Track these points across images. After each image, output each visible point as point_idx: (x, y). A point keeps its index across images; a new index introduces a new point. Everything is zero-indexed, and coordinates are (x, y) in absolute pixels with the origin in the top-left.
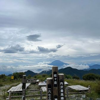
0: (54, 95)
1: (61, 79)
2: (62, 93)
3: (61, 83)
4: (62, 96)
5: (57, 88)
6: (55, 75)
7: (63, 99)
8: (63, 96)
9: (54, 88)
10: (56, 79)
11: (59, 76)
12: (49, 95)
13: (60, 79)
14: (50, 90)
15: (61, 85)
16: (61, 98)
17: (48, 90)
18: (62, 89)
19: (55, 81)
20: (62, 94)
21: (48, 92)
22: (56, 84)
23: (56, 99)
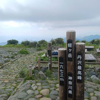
0: (68, 72)
2: (79, 70)
3: (79, 57)
4: (79, 75)
5: (72, 63)
6: (70, 45)
7: (80, 79)
8: (81, 75)
9: (68, 62)
10: (70, 50)
11: (76, 46)
12: (61, 71)
13: (78, 50)
14: (62, 65)
15: (79, 60)
16: (78, 77)
17: (60, 64)
18: (80, 65)
19: (69, 53)
20: (79, 73)
21: (60, 67)
22: (71, 57)
23: (70, 78)
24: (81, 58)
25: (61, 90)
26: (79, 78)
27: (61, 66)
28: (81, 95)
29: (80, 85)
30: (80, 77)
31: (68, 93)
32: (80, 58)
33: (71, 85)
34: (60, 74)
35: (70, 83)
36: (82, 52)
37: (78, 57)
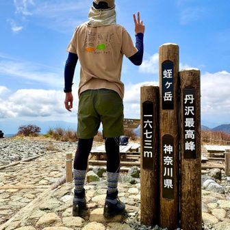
0: (162, 134)
1: (189, 83)
2: (188, 128)
3: (189, 98)
4: (189, 140)
5: (171, 113)
6: (168, 73)
7: (192, 148)
8: (193, 140)
9: (162, 112)
10: (168, 84)
11: (181, 75)
12: (147, 133)
13: (185, 82)
14: (150, 119)
15: (188, 104)
16: (187, 144)
17: (144, 119)
18: (190, 116)
19: (165, 90)
20: (190, 134)
21: (144, 124)
22: (171, 100)
23: (169, 149)
24: (192, 99)
25: (145, 179)
26: (190, 146)
27: (148, 121)
28: (195, 189)
29: (192, 163)
30: (192, 143)
31: (164, 185)
32: (191, 101)
33: (169, 166)
34: (143, 141)
35: (168, 160)
36: (195, 86)
37: (186, 99)
